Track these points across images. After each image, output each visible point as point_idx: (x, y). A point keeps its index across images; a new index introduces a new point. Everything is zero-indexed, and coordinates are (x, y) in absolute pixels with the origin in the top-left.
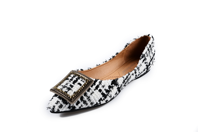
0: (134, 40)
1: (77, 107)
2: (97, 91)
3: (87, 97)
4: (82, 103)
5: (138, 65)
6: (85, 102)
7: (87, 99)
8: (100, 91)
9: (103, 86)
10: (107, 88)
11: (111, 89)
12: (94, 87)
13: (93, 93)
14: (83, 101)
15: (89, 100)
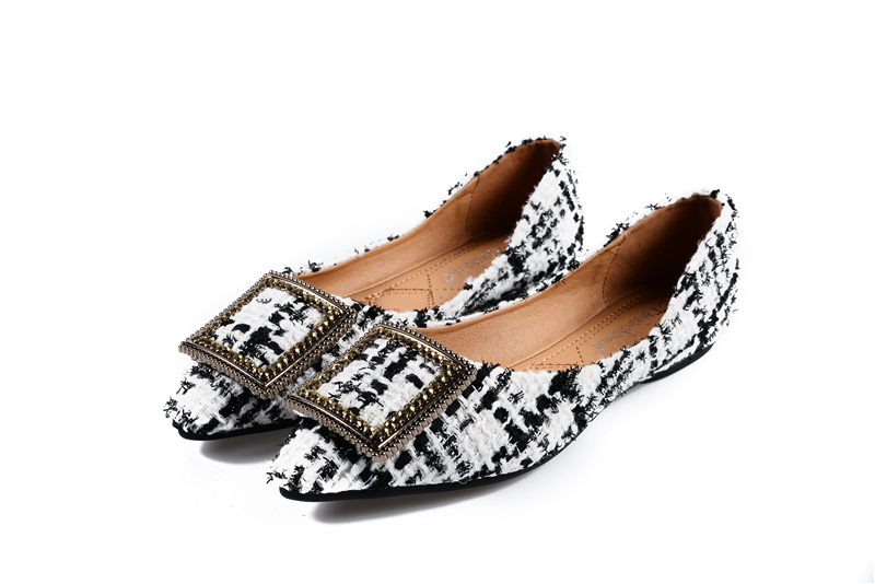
0: (649, 212)
1: (399, 479)
2: (489, 414)
3: (445, 436)
4: (419, 462)
5: (666, 319)
6: (433, 461)
7: (444, 446)
8: (501, 414)
9: (516, 398)
10: (532, 407)
11: (547, 412)
12: (476, 397)
13: (471, 421)
14: (428, 453)
15: (454, 452)
